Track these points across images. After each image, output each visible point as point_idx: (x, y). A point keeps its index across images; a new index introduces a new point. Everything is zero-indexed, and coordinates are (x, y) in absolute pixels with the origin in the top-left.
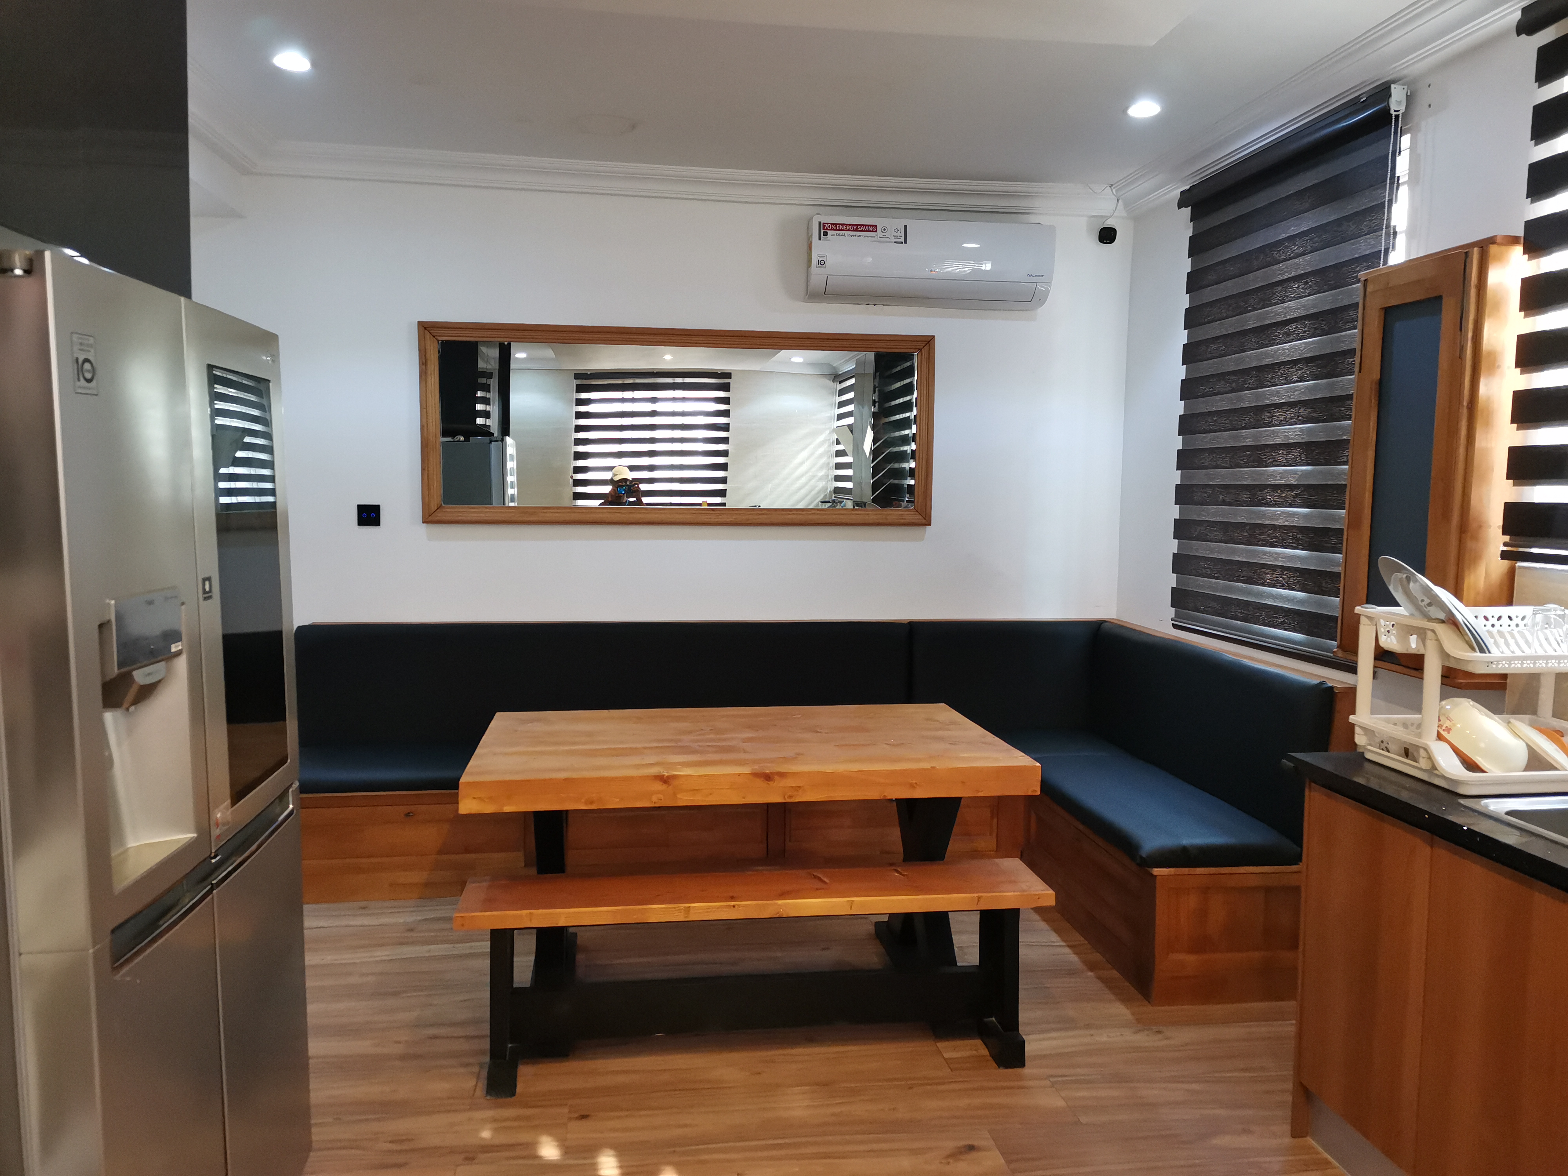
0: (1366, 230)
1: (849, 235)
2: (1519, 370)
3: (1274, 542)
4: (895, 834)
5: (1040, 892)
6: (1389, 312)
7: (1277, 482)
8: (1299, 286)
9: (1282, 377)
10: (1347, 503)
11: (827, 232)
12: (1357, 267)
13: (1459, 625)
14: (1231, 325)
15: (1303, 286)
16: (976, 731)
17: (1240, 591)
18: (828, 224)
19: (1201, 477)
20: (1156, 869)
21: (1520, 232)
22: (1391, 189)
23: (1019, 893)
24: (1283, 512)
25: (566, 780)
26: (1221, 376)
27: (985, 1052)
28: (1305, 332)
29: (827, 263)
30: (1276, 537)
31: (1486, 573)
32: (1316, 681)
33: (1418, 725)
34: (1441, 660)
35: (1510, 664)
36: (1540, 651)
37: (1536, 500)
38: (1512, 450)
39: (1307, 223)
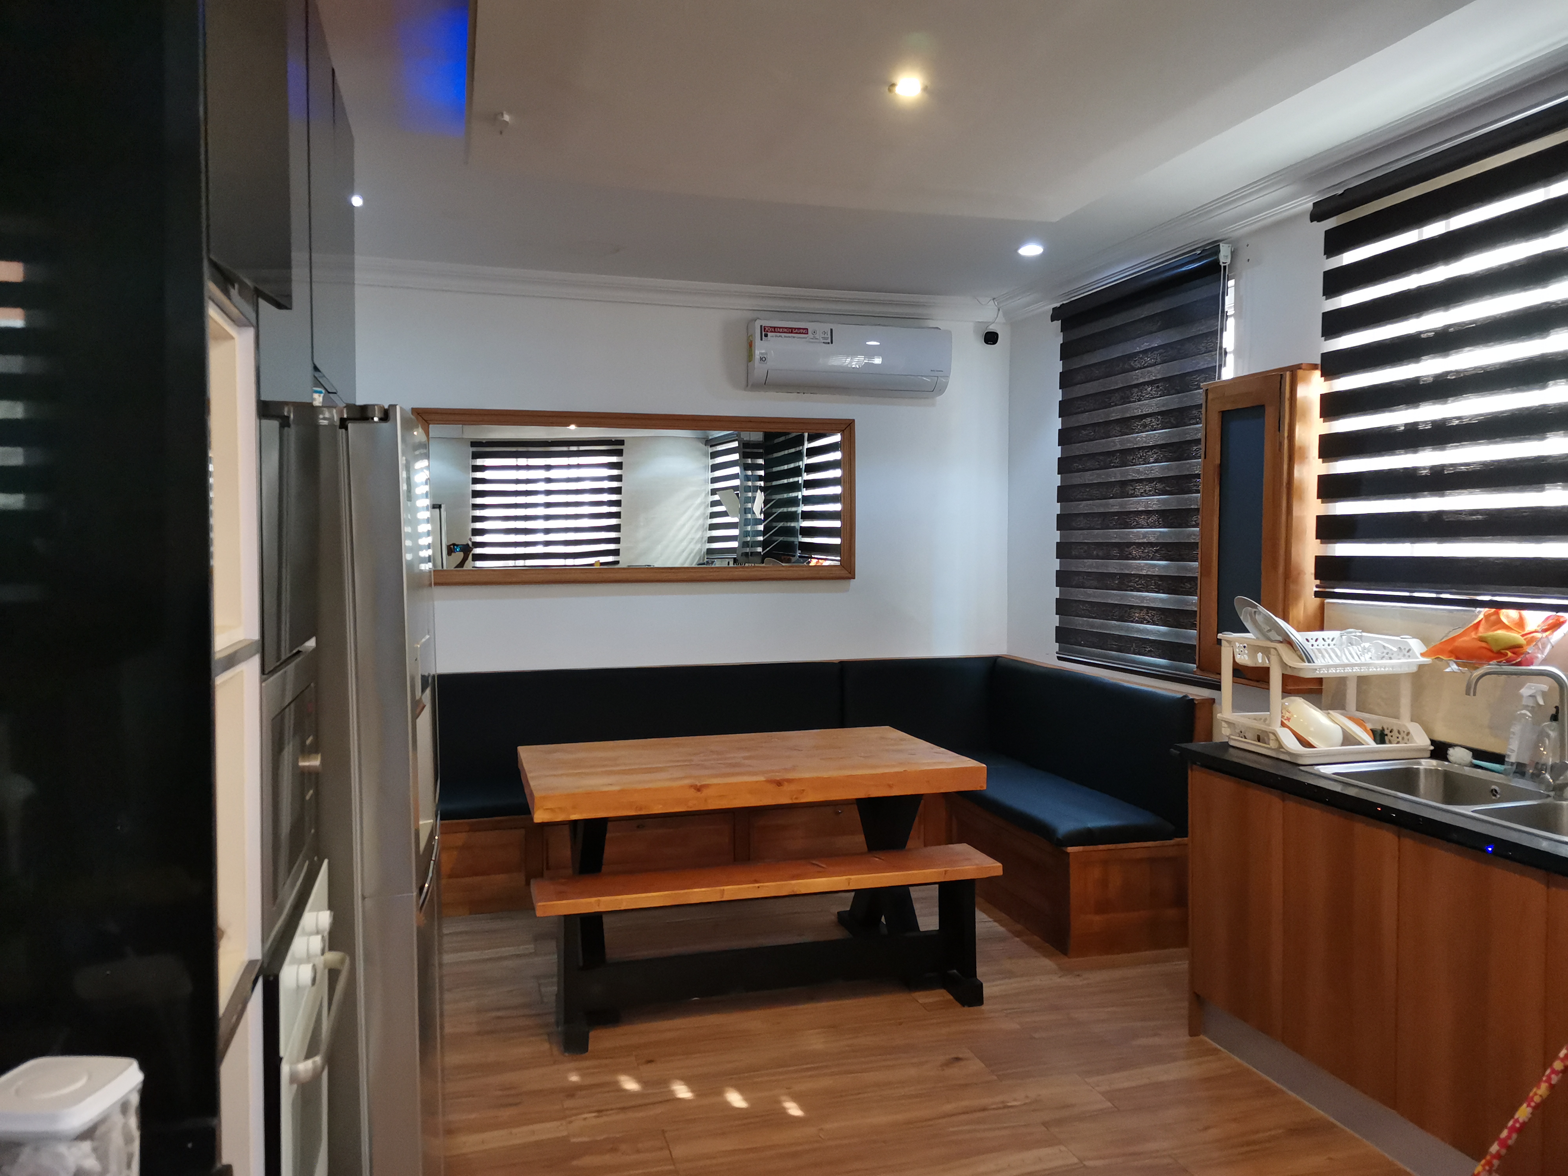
0: (1203, 350)
1: (785, 337)
2: (1321, 460)
3: (1141, 588)
5: (990, 865)
6: (1226, 416)
7: (1140, 541)
8: (1152, 389)
9: (1141, 459)
10: (1199, 556)
11: (767, 334)
12: (1198, 377)
13: (1293, 644)
14: (1099, 416)
15: (1155, 389)
16: (923, 745)
17: (1115, 627)
18: (768, 327)
19: (1078, 536)
20: (1069, 848)
21: (1318, 361)
22: (1222, 321)
23: (971, 868)
24: (1146, 564)
26: (1092, 456)
27: (950, 997)
28: (1158, 425)
29: (769, 359)
30: (1142, 584)
31: (1304, 608)
32: (1180, 696)
33: (1265, 720)
34: (1282, 670)
35: (1328, 671)
36: (1346, 662)
37: (1337, 554)
38: (1319, 518)
39: (1157, 341)
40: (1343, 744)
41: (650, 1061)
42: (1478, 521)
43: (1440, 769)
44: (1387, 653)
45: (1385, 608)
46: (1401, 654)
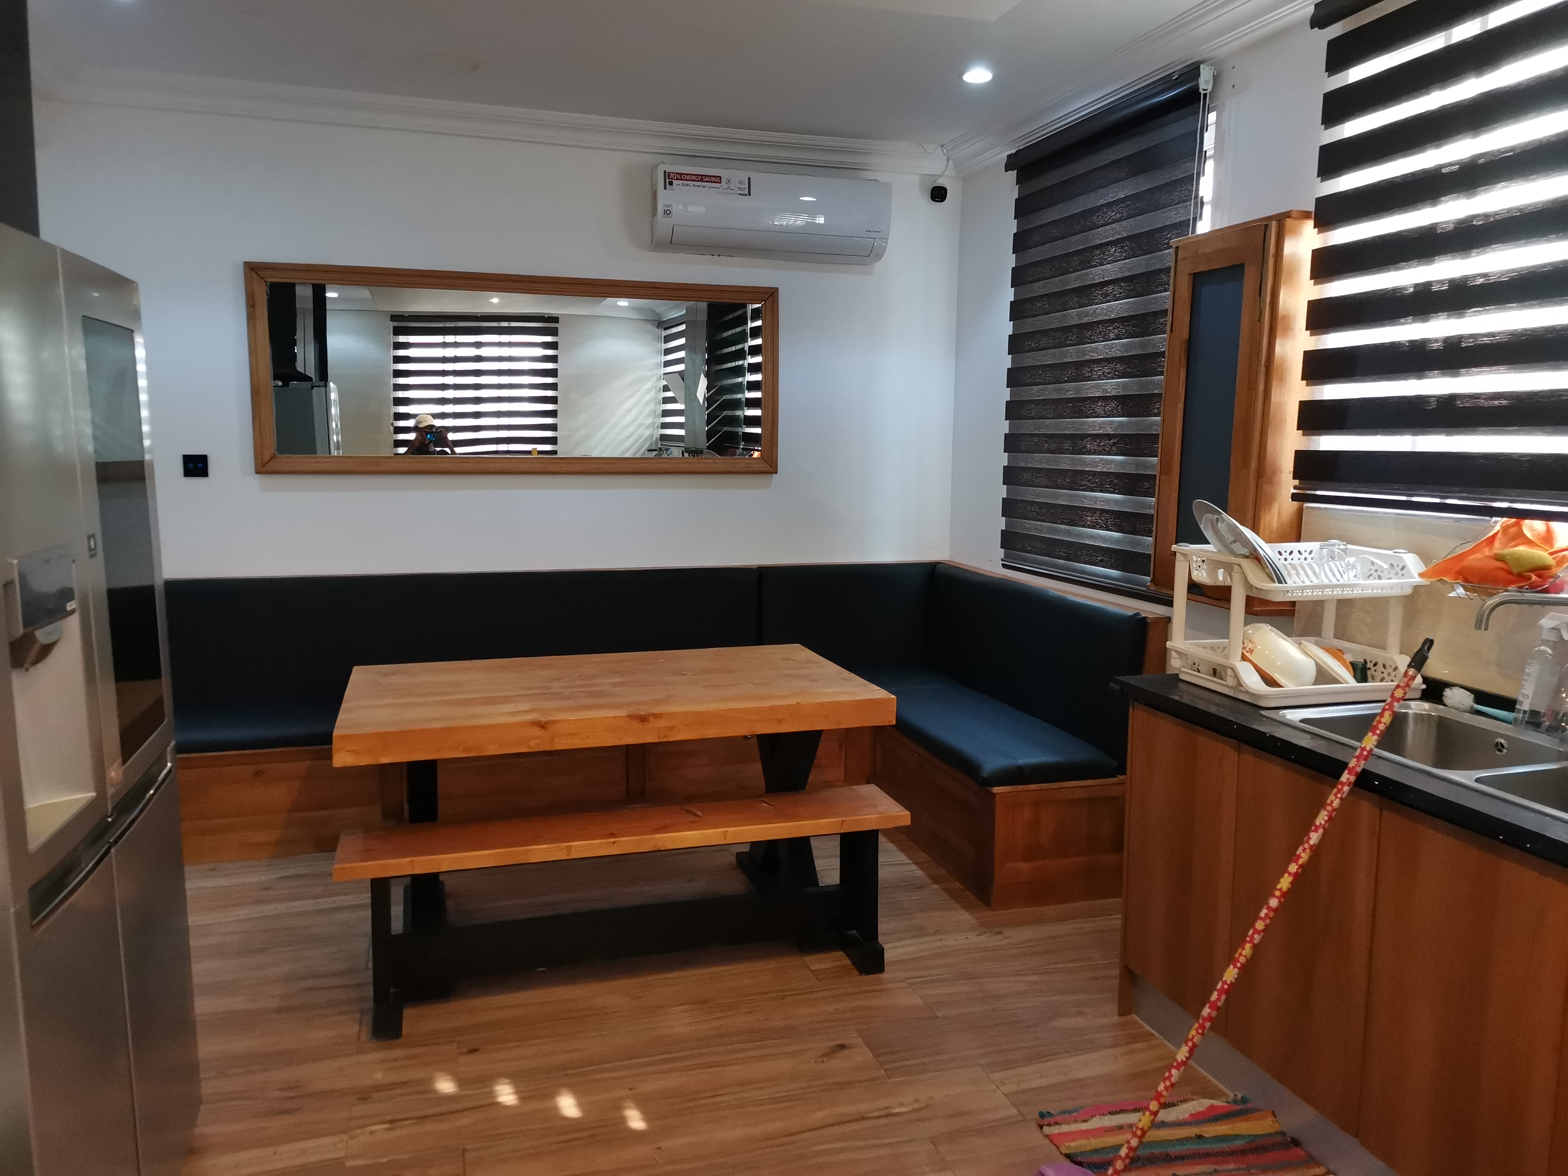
0: (1176, 200)
1: (694, 185)
2: (1308, 332)
3: (1094, 487)
4: (757, 768)
5: (898, 814)
6: (1197, 278)
7: (1096, 432)
8: (1115, 250)
9: (1101, 335)
10: (1159, 450)
11: (672, 182)
12: (1168, 234)
13: (1261, 559)
14: (1054, 285)
15: (1120, 250)
16: (832, 668)
17: (1064, 532)
18: (673, 173)
19: (1028, 427)
20: (995, 788)
21: (1312, 208)
22: (1199, 163)
23: (878, 816)
24: (1102, 459)
25: (443, 729)
26: (1046, 333)
27: (848, 962)
28: (1121, 293)
29: (673, 212)
30: (1096, 483)
31: (1279, 514)
32: (1130, 613)
33: (1224, 649)
34: (1247, 591)
35: (1302, 593)
36: (1326, 581)
37: (1322, 448)
38: (1302, 403)
39: (1121, 191)
40: (1316, 682)
41: (472, 1051)
42: (1500, 407)
43: (1433, 714)
44: (1376, 571)
45: (1377, 515)
46: (1393, 572)
